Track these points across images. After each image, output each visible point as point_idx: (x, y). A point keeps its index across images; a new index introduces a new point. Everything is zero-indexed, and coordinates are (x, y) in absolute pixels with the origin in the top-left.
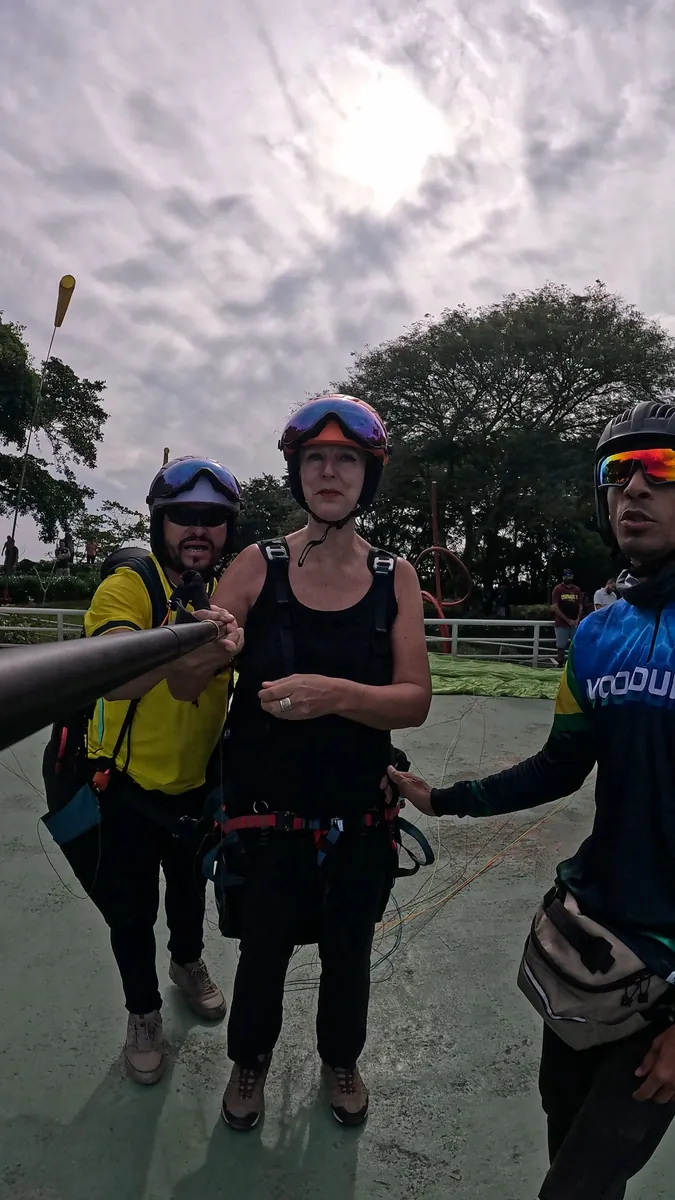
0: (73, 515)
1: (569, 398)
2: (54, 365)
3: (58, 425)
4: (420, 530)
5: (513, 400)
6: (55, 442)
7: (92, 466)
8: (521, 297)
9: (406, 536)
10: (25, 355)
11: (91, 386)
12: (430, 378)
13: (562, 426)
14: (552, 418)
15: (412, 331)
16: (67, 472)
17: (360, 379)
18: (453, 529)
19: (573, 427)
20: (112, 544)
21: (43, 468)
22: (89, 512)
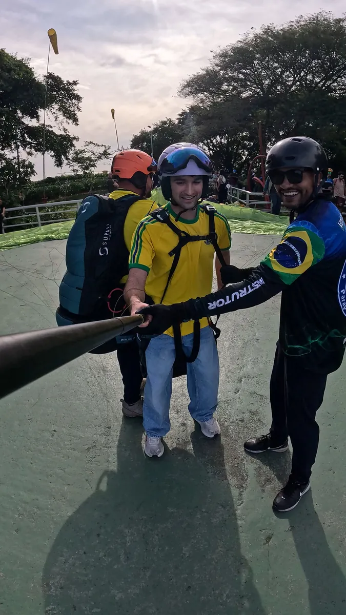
0: (69, 151)
1: (333, 75)
2: (50, 76)
3: (56, 106)
4: (252, 144)
5: (302, 74)
6: (55, 115)
7: (77, 124)
8: (306, 17)
9: (244, 147)
10: (33, 74)
11: (70, 84)
12: (256, 62)
13: (329, 89)
14: (323, 85)
15: (244, 38)
16: (65, 130)
17: (217, 65)
18: (270, 143)
19: (335, 90)
20: (92, 163)
21: (50, 129)
22: (77, 148)
